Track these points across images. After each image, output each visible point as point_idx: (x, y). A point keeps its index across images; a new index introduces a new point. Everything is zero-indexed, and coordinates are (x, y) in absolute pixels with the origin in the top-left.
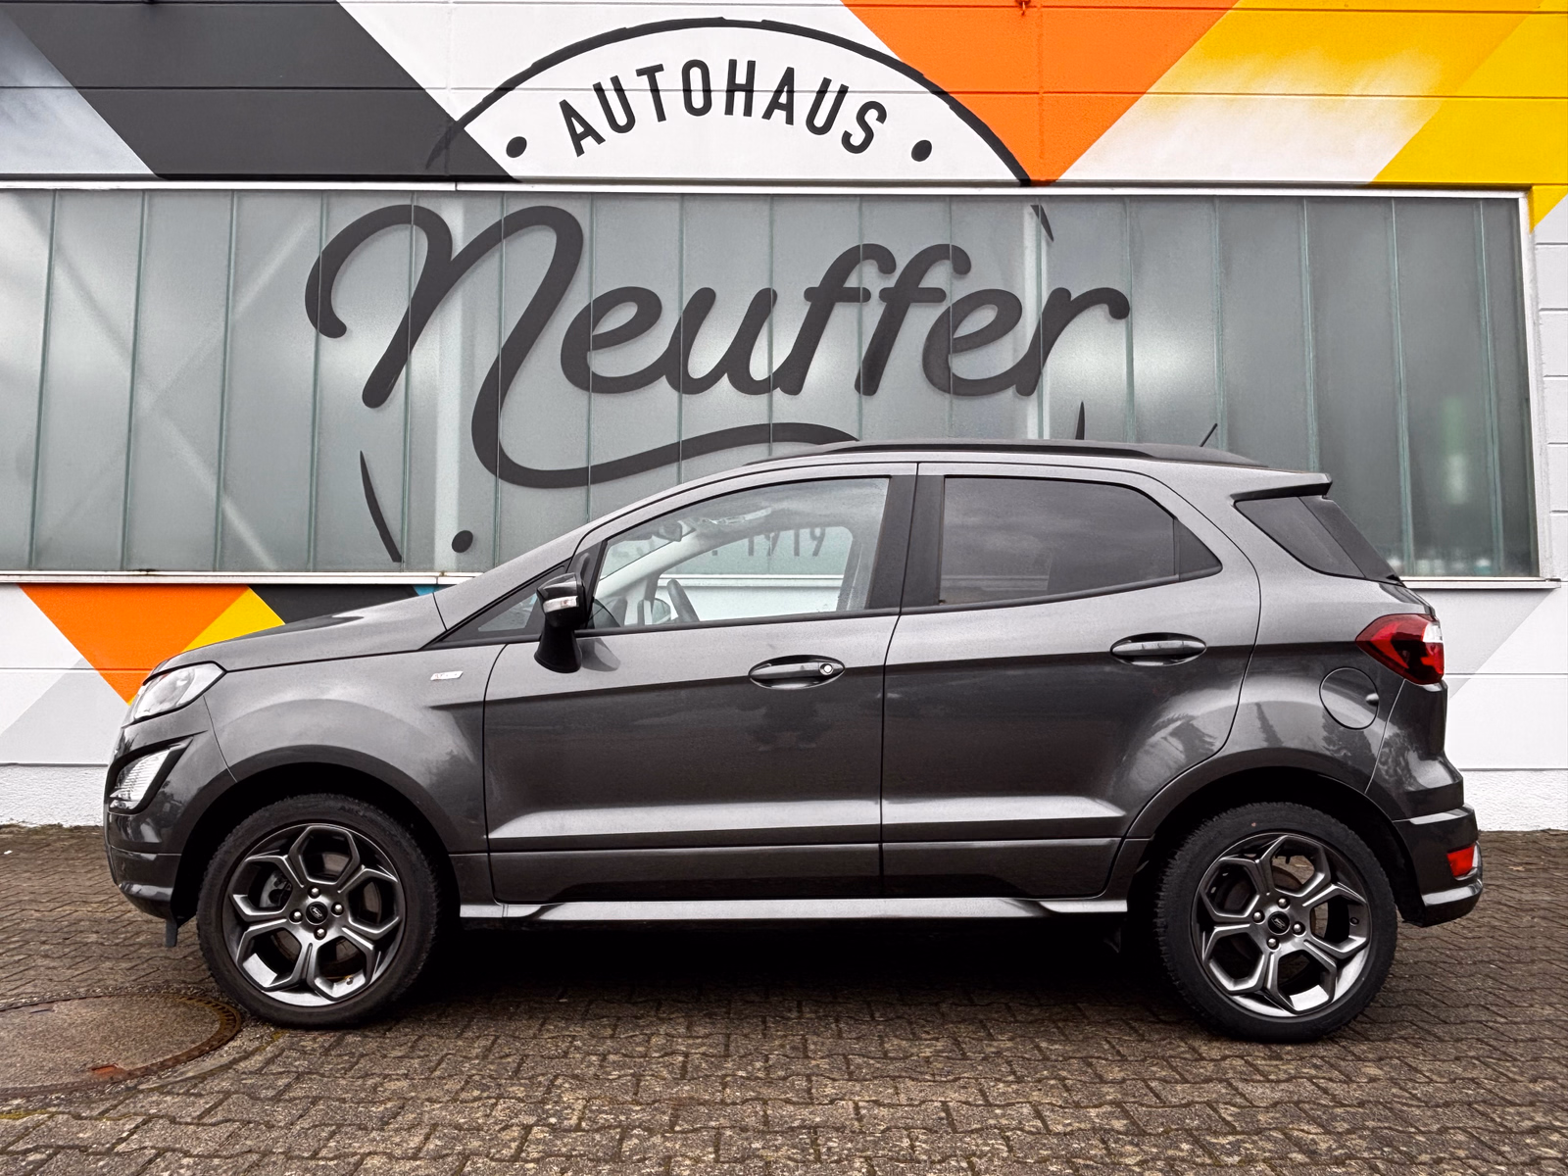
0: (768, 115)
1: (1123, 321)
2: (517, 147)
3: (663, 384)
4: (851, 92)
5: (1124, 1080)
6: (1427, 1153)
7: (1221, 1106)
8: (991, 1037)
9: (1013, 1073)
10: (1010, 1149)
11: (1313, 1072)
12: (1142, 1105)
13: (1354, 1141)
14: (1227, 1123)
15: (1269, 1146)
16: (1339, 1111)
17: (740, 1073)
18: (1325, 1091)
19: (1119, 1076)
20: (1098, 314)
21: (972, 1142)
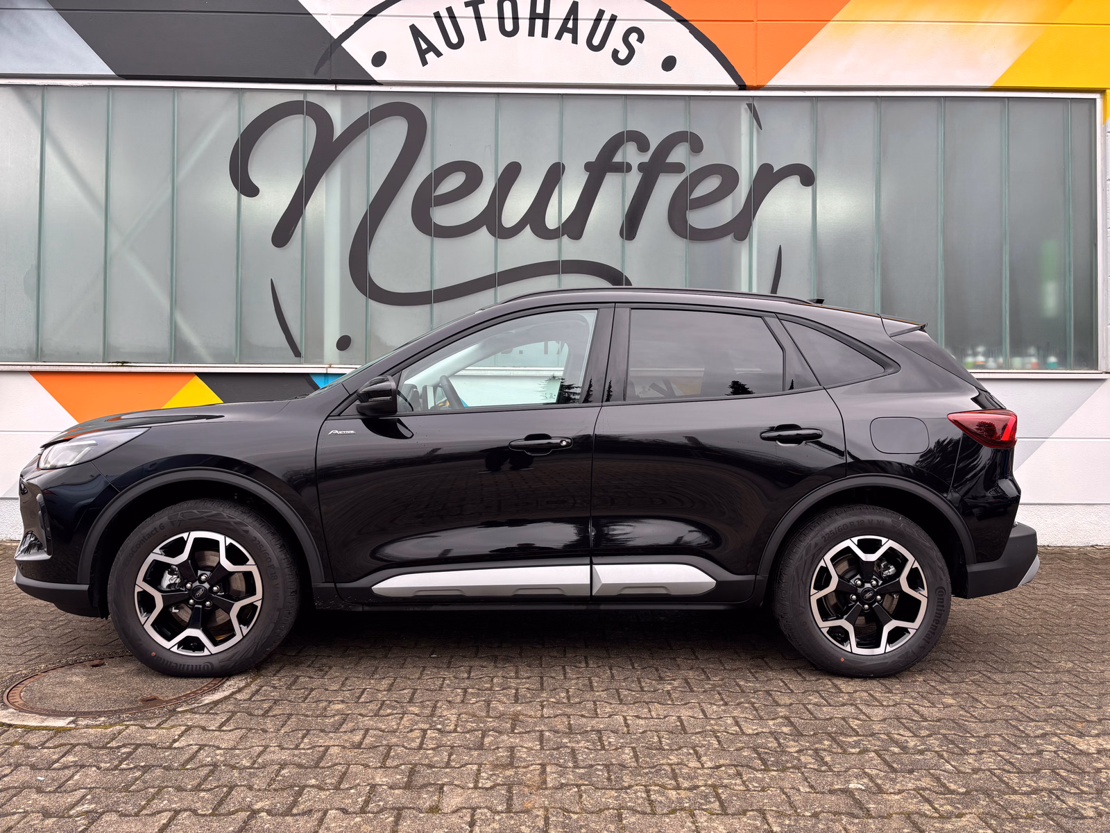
0: (559, 37)
1: (811, 187)
2: (379, 59)
3: (484, 230)
4: (620, 20)
5: (791, 704)
6: (975, 748)
7: (851, 720)
8: (708, 679)
9: (722, 699)
10: (719, 742)
11: (911, 701)
12: (802, 719)
13: (933, 741)
14: (854, 730)
15: (879, 743)
16: (926, 723)
17: (552, 700)
18: (917, 712)
19: (788, 702)
20: (793, 182)
21: (696, 739)
